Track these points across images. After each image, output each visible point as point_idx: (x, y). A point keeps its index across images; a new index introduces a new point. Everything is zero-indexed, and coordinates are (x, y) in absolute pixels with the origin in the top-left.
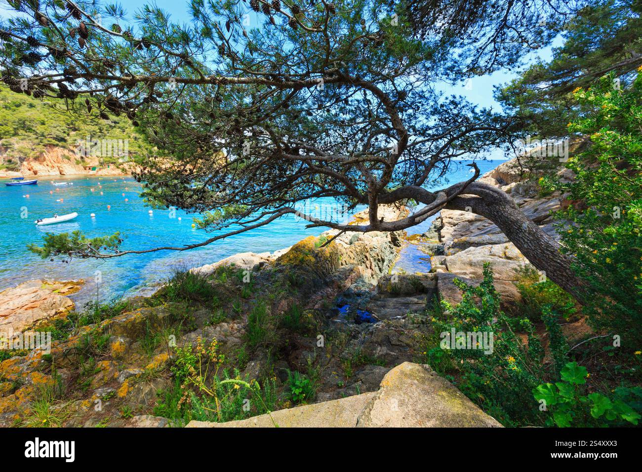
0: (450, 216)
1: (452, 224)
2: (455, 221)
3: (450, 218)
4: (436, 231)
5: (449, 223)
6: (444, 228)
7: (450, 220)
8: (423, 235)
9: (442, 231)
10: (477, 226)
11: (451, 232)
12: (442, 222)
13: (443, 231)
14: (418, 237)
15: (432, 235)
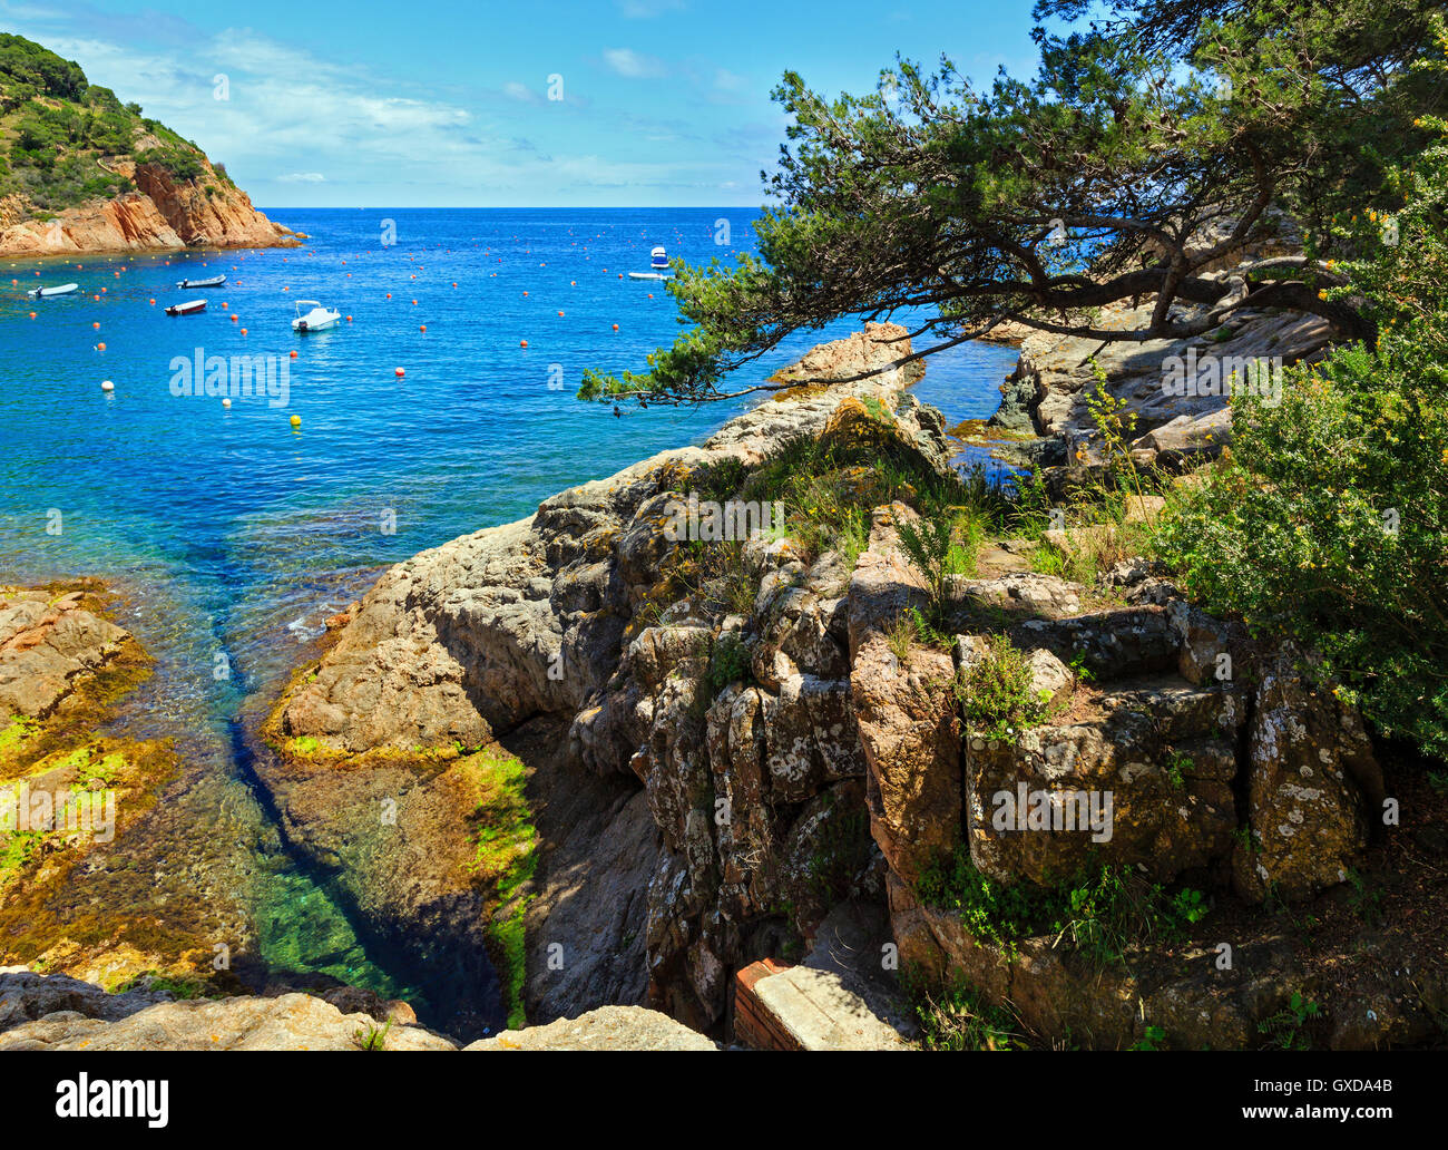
0: (1059, 366)
1: (1065, 388)
2: (1074, 380)
3: (1059, 371)
4: (1022, 409)
5: (1060, 385)
6: (1048, 399)
7: (1062, 377)
8: (993, 422)
9: (1042, 406)
10: (1134, 389)
11: (1066, 407)
12: (1037, 383)
13: (1046, 408)
14: (981, 427)
15: (1016, 419)
